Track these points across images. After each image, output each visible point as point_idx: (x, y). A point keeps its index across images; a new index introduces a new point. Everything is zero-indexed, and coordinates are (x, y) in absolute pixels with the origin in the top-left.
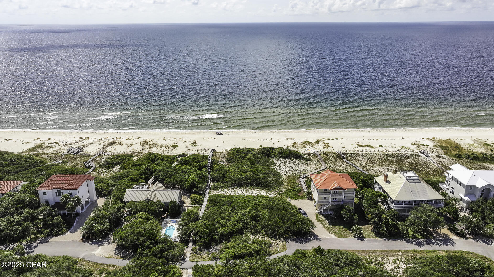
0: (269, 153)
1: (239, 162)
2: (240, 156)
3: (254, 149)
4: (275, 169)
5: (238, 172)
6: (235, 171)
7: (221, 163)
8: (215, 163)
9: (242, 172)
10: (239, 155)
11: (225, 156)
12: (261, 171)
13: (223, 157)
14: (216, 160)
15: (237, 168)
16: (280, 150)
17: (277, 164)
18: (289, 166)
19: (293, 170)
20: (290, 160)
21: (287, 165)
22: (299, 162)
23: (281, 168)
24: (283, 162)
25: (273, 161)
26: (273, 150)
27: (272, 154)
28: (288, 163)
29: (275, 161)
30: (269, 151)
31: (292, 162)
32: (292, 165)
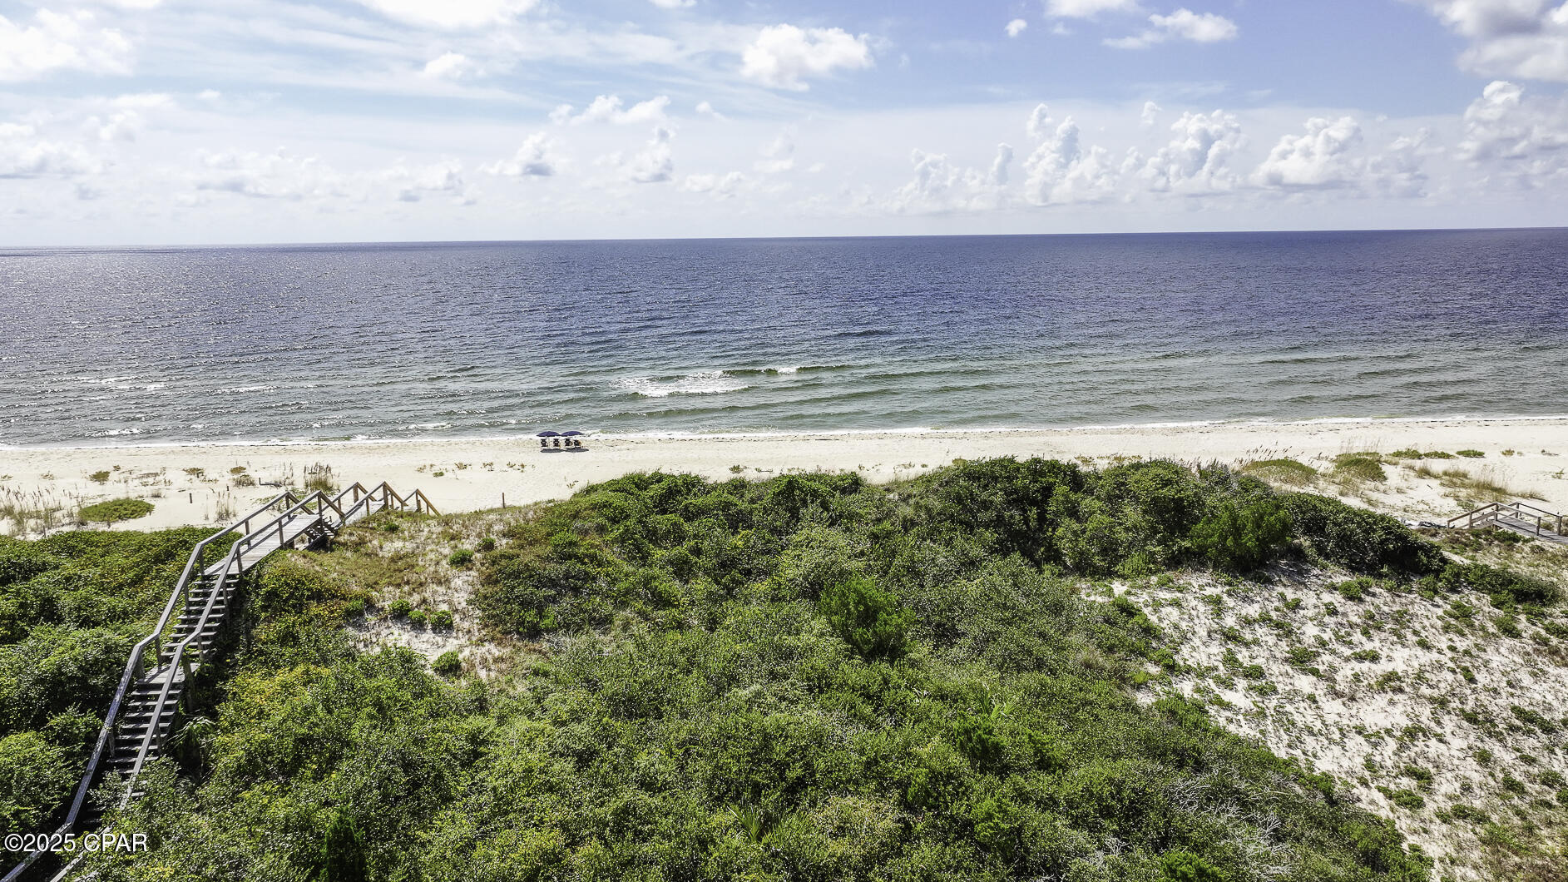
0: (1041, 518)
1: (680, 626)
2: (697, 552)
3: (854, 484)
4: (1219, 718)
5: (648, 784)
6: (584, 759)
7: (399, 637)
8: (288, 638)
9: (722, 793)
10: (680, 538)
11: (489, 546)
12: (1045, 764)
13: (462, 561)
14: (318, 596)
15: (628, 707)
16: (1167, 483)
17: (1185, 638)
18: (1366, 666)
19: (1465, 724)
20: (1327, 597)
21: (1326, 658)
22: (1440, 612)
23: (1275, 691)
24: (1244, 612)
25: (1128, 611)
26: (1080, 495)
27: (1075, 533)
28: (1322, 625)
29: (1146, 611)
30: (1033, 502)
31: (1372, 617)
32: (1401, 659)
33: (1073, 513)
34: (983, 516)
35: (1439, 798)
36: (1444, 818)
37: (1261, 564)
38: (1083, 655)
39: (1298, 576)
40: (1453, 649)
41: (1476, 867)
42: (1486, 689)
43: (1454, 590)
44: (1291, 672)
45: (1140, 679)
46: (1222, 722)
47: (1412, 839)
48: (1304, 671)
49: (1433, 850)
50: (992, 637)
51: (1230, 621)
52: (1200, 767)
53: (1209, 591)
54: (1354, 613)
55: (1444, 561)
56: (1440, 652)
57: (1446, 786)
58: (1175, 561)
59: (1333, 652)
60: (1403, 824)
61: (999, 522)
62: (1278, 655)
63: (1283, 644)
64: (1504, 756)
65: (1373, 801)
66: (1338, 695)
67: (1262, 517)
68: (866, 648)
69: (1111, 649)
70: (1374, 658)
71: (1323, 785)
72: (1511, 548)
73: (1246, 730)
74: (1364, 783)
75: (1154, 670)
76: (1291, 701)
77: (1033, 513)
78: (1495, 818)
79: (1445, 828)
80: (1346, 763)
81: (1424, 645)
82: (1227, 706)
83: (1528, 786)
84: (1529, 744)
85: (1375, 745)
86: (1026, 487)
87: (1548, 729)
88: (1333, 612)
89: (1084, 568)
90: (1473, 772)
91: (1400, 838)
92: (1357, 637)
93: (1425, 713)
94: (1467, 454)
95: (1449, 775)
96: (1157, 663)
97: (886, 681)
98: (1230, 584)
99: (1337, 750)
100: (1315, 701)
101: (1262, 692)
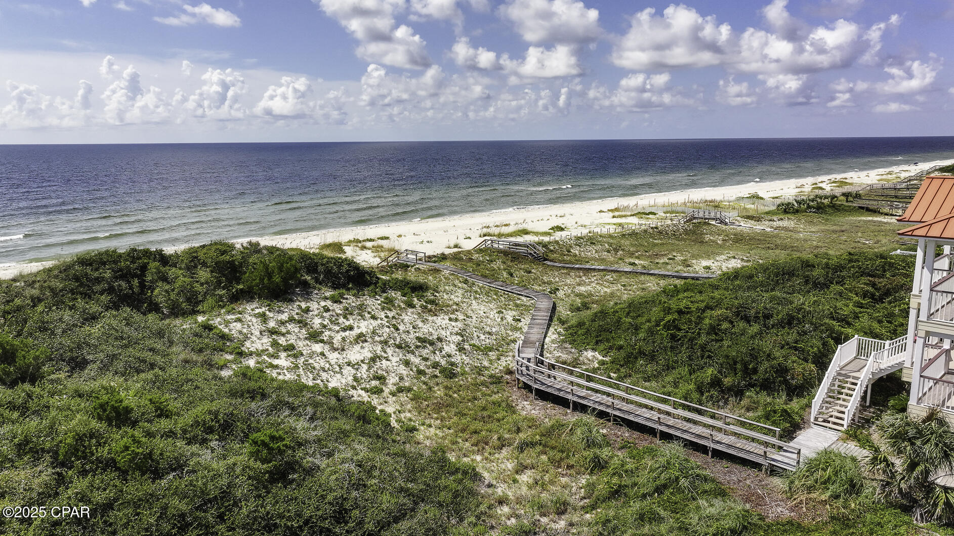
16: (223, 253)
17: (247, 338)
18: (347, 333)
19: (397, 350)
20: (323, 303)
21: (327, 333)
22: (379, 302)
23: (302, 354)
24: (279, 319)
25: (208, 327)
26: (168, 268)
27: (167, 291)
28: (322, 317)
29: (220, 327)
30: (135, 276)
31: (347, 309)
32: (364, 326)
33: (165, 279)
34: (97, 288)
35: (390, 386)
36: (393, 394)
37: (286, 292)
38: (182, 356)
39: (307, 296)
40: (387, 317)
41: (410, 411)
42: (404, 332)
43: (384, 292)
44: (309, 344)
45: (222, 363)
46: (274, 375)
47: (380, 407)
48: (317, 342)
49: (390, 409)
50: (113, 357)
51: (272, 324)
52: (264, 396)
53: (257, 311)
54: (338, 308)
55: (378, 278)
56: (381, 319)
57: (392, 380)
58: (236, 298)
59: (330, 330)
60: (375, 401)
61: (111, 290)
62: (301, 337)
63: (304, 331)
64: (415, 360)
65: (360, 395)
66: (335, 350)
67: (282, 265)
68: (8, 380)
69: (201, 351)
70: (351, 328)
71: (335, 393)
72: (406, 270)
73: (289, 376)
74: (354, 388)
75: (230, 357)
76: (311, 358)
77: (136, 282)
78: (415, 388)
79: (394, 398)
80: (344, 381)
81: (374, 318)
82: (277, 367)
83: (427, 371)
84: (425, 352)
85: (357, 369)
86: (128, 267)
87: (432, 343)
88: (327, 310)
89: (176, 311)
90: (403, 370)
91: (375, 408)
92: (341, 320)
93: (378, 349)
94: (382, 238)
95: (393, 375)
96: (231, 353)
97: (29, 396)
98: (269, 305)
99: (339, 376)
100: (324, 355)
101: (295, 356)
